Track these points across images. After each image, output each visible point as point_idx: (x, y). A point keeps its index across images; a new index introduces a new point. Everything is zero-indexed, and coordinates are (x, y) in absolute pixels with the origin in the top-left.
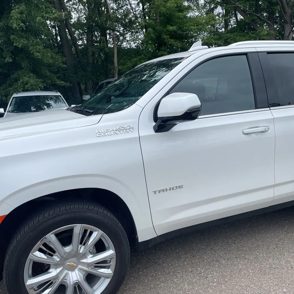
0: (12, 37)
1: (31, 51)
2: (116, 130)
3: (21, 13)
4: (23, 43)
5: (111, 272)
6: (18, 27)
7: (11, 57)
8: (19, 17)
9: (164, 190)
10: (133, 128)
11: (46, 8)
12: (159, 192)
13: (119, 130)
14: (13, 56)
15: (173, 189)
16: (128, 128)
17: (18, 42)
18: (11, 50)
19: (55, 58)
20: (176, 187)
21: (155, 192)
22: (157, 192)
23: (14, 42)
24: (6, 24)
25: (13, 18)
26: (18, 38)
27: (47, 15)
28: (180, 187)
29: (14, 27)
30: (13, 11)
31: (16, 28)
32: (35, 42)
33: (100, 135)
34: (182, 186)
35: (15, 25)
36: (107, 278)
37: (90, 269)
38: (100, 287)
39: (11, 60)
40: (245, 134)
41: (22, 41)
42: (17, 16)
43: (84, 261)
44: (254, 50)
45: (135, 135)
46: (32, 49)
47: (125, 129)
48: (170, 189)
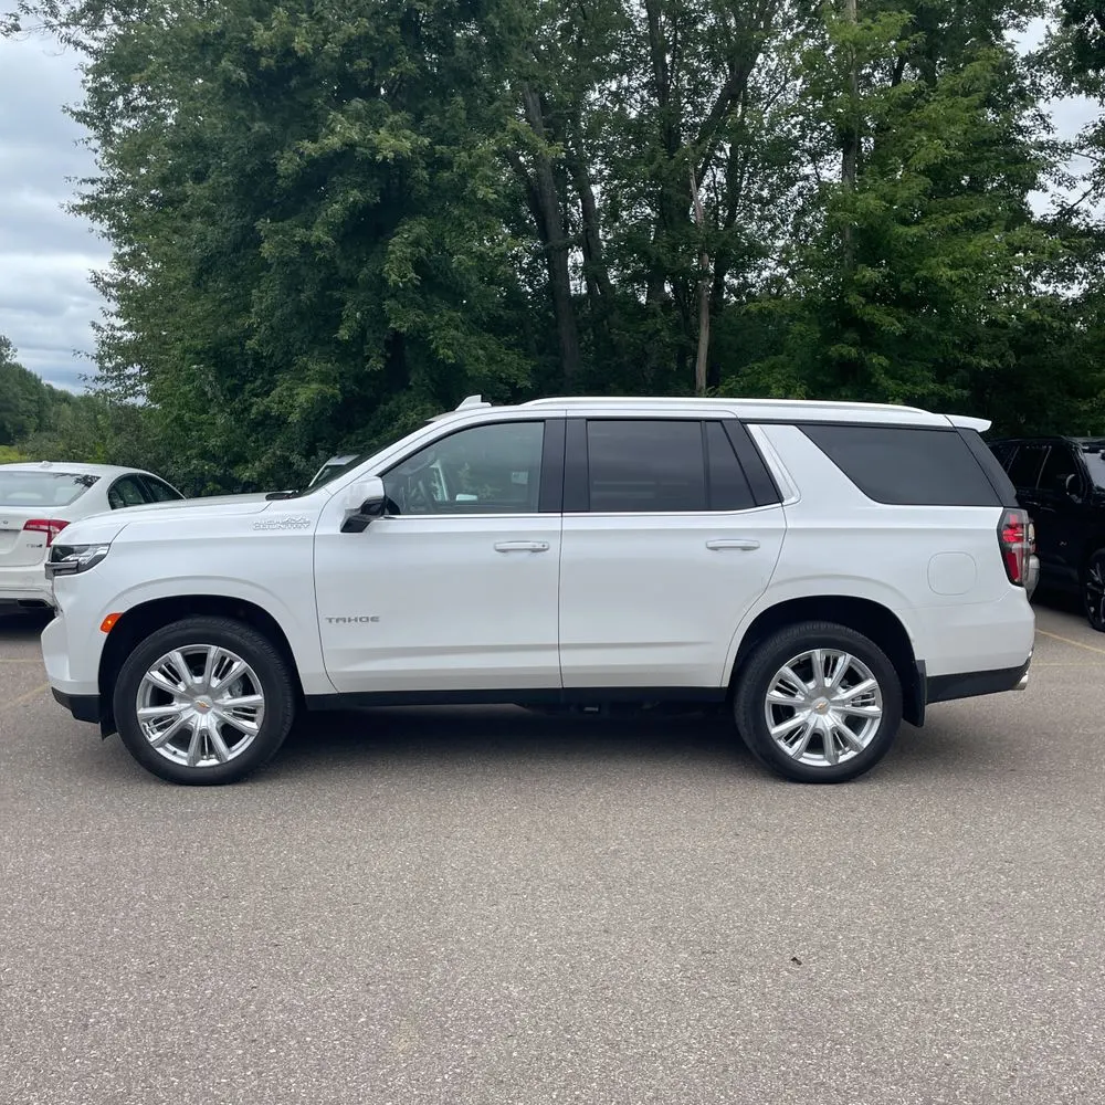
0: (388, 304)
2: (283, 523)
3: (417, 243)
4: (414, 322)
5: (256, 728)
6: (403, 283)
7: (382, 355)
8: (408, 255)
9: (345, 619)
10: (309, 522)
12: (337, 620)
13: (288, 523)
14: (389, 355)
15: (361, 619)
16: (302, 521)
17: (401, 320)
19: (502, 360)
20: (367, 618)
21: (330, 620)
22: (335, 620)
23: (390, 319)
25: (392, 256)
26: (403, 307)
28: (372, 619)
29: (390, 282)
30: (394, 238)
31: (396, 284)
32: (446, 319)
33: (257, 527)
34: (378, 618)
35: (393, 277)
36: (251, 735)
37: (225, 714)
38: (241, 747)
39: (380, 366)
40: (498, 550)
41: (412, 316)
42: (404, 252)
43: (219, 701)
44: (563, 414)
45: (309, 532)
46: (436, 338)
47: (297, 523)
48: (356, 620)
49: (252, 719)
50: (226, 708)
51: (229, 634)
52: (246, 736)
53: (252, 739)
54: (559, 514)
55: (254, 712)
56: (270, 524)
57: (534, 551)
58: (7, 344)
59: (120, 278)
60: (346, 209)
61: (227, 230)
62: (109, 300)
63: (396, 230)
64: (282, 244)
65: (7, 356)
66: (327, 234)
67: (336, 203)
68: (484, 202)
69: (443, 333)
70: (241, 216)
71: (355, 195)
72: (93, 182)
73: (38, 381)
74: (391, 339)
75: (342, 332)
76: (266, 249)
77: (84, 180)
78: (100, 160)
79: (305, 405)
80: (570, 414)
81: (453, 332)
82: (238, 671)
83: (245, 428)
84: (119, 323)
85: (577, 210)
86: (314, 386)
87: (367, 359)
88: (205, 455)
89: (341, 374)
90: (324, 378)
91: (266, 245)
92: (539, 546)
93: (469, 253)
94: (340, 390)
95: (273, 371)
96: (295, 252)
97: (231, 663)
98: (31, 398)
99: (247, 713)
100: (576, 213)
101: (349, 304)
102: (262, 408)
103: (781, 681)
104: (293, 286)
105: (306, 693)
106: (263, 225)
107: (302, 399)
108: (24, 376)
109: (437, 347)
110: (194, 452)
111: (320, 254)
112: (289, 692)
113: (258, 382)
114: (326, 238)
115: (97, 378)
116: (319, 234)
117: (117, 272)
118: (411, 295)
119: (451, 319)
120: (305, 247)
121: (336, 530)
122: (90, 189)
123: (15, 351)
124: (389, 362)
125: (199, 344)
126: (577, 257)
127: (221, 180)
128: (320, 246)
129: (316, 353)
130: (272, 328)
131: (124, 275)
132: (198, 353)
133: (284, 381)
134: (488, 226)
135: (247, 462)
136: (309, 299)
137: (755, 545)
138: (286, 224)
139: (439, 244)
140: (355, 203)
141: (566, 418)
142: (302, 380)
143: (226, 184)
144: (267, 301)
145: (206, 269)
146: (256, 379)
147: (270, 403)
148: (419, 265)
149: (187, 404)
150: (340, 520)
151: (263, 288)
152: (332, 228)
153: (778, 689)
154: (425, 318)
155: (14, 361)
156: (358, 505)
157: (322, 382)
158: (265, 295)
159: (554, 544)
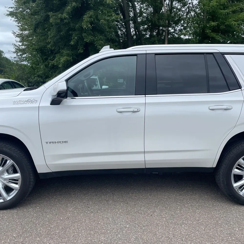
0: (84, 35)
1: (95, 44)
3: (91, 17)
4: (91, 39)
5: (18, 187)
6: (87, 28)
7: (82, 49)
8: (89, 20)
9: (53, 142)
10: (37, 101)
11: (108, 12)
12: (50, 143)
13: (27, 101)
14: (84, 48)
15: (60, 142)
16: (34, 100)
17: (87, 39)
18: (83, 44)
20: (63, 142)
21: (47, 143)
22: (49, 143)
23: (84, 38)
24: (81, 26)
25: (84, 21)
26: (88, 35)
27: (108, 18)
28: (65, 142)
29: (84, 28)
30: (85, 16)
31: (85, 28)
32: (99, 38)
33: (14, 103)
34: (67, 141)
35: (85, 26)
36: (16, 190)
37: (5, 182)
38: (13, 194)
39: (82, 51)
40: (119, 112)
41: (90, 37)
42: (87, 20)
43: (3, 176)
44: (145, 52)
45: (37, 105)
46: (96, 43)
47: (32, 101)
48: (58, 142)
49: (17, 184)
50: (5, 179)
51: (4, 149)
52: (14, 190)
53: (17, 191)
54: (144, 96)
55: (17, 180)
56: (19, 102)
57: (134, 112)
58: (3, 52)
59: (21, 33)
60: (72, 8)
61: (42, 16)
62: (16, 37)
63: (86, 14)
64: (56, 19)
65: (3, 55)
66: (67, 15)
67: (69, 6)
68: (109, 4)
69: (98, 42)
70: (45, 12)
71: (74, 4)
72: (12, 8)
73: (10, 61)
74: (85, 44)
75: (72, 42)
76: (51, 20)
77: (9, 8)
78: (14, 3)
79: (63, 62)
80: (148, 52)
81: (101, 41)
82: (10, 164)
83: (49, 69)
84: (20, 44)
85: (132, 13)
86: (65, 57)
87: (79, 49)
88: (39, 76)
89: (72, 54)
90: (68, 55)
91: (51, 19)
92: (136, 110)
93: (105, 20)
94: (72, 58)
95: (56, 54)
96: (59, 21)
97: (6, 161)
98: (8, 64)
99: (15, 181)
100: (132, 14)
101: (74, 35)
102: (52, 63)
103: (239, 165)
104: (59, 30)
105: (38, 172)
106: (50, 14)
107: (62, 61)
108: (7, 59)
109: (97, 46)
110: (36, 75)
111: (65, 21)
112: (31, 172)
113: (52, 57)
114: (66, 16)
115: (14, 57)
116: (65, 15)
117: (20, 31)
118: (90, 32)
119: (101, 38)
120: (62, 20)
121: (48, 104)
122: (11, 10)
123: (5, 54)
124: (84, 51)
125: (36, 47)
126: (132, 25)
127: (39, 2)
128: (65, 19)
129: (66, 49)
130: (54, 42)
131: (22, 32)
132: (37, 50)
133: (58, 56)
134: (110, 12)
135: (49, 78)
136: (63, 34)
137: (230, 108)
138: (57, 13)
139: (97, 17)
140: (74, 6)
141: (146, 54)
142: (62, 56)
143: (41, 3)
144: (52, 35)
145: (36, 27)
146: (51, 56)
147: (54, 62)
148: (91, 23)
149: (34, 63)
150: (50, 100)
151: (51, 31)
152: (68, 13)
153: (237, 168)
154: (93, 38)
155: (4, 56)
156: (55, 93)
157: (67, 56)
158: (52, 33)
159: (142, 109)
